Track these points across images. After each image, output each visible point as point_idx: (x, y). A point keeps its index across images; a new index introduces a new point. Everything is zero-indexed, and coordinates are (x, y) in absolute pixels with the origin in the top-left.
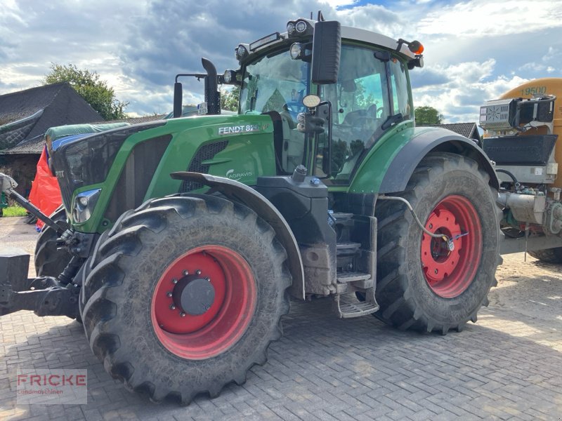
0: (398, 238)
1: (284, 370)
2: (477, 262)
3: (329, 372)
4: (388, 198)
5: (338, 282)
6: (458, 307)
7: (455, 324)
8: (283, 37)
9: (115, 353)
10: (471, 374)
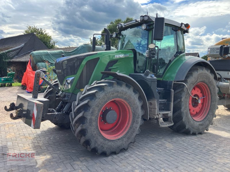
0: (181, 98)
1: (140, 145)
2: (209, 108)
3: (157, 147)
4: (178, 83)
5: (159, 114)
6: (202, 125)
7: (201, 131)
8: (138, 21)
9: (86, 136)
10: (210, 149)
